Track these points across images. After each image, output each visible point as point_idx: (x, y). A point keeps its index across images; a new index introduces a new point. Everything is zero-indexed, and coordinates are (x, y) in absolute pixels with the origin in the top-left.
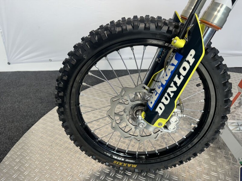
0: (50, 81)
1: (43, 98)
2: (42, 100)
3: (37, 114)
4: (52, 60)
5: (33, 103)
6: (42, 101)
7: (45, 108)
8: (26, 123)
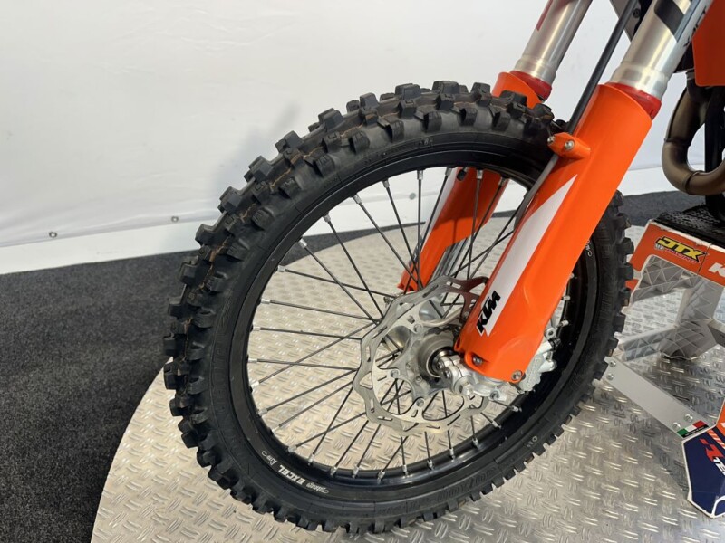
0: (73, 303)
1: (82, 359)
2: (83, 364)
3: (94, 411)
4: (58, 234)
5: (59, 381)
6: (85, 367)
7: (110, 387)
8: (73, 446)
